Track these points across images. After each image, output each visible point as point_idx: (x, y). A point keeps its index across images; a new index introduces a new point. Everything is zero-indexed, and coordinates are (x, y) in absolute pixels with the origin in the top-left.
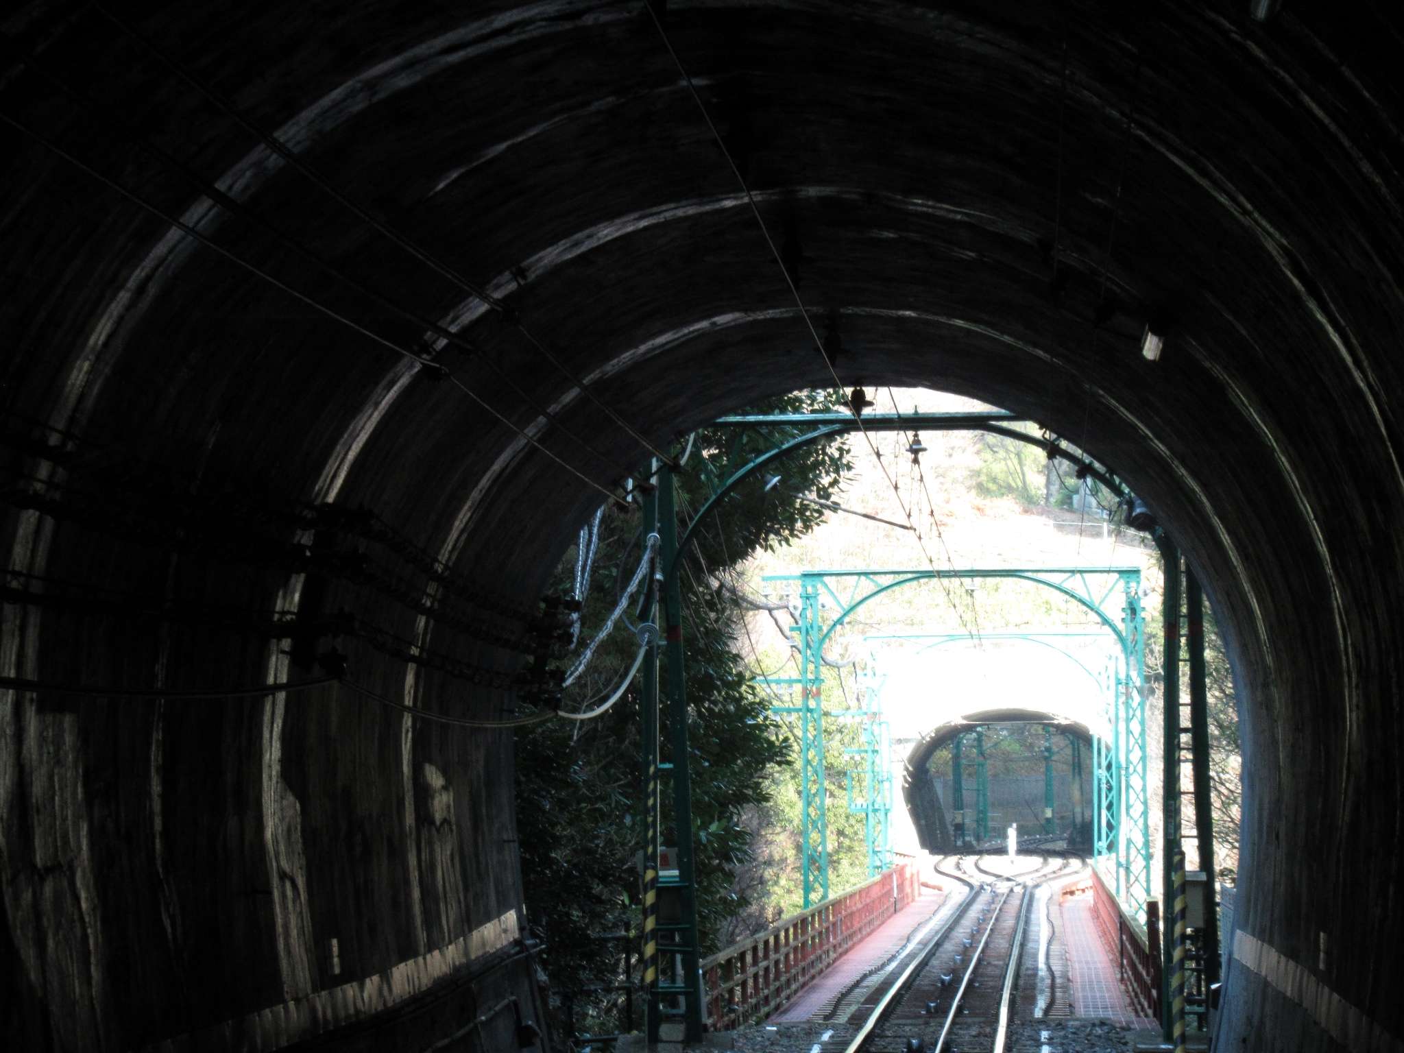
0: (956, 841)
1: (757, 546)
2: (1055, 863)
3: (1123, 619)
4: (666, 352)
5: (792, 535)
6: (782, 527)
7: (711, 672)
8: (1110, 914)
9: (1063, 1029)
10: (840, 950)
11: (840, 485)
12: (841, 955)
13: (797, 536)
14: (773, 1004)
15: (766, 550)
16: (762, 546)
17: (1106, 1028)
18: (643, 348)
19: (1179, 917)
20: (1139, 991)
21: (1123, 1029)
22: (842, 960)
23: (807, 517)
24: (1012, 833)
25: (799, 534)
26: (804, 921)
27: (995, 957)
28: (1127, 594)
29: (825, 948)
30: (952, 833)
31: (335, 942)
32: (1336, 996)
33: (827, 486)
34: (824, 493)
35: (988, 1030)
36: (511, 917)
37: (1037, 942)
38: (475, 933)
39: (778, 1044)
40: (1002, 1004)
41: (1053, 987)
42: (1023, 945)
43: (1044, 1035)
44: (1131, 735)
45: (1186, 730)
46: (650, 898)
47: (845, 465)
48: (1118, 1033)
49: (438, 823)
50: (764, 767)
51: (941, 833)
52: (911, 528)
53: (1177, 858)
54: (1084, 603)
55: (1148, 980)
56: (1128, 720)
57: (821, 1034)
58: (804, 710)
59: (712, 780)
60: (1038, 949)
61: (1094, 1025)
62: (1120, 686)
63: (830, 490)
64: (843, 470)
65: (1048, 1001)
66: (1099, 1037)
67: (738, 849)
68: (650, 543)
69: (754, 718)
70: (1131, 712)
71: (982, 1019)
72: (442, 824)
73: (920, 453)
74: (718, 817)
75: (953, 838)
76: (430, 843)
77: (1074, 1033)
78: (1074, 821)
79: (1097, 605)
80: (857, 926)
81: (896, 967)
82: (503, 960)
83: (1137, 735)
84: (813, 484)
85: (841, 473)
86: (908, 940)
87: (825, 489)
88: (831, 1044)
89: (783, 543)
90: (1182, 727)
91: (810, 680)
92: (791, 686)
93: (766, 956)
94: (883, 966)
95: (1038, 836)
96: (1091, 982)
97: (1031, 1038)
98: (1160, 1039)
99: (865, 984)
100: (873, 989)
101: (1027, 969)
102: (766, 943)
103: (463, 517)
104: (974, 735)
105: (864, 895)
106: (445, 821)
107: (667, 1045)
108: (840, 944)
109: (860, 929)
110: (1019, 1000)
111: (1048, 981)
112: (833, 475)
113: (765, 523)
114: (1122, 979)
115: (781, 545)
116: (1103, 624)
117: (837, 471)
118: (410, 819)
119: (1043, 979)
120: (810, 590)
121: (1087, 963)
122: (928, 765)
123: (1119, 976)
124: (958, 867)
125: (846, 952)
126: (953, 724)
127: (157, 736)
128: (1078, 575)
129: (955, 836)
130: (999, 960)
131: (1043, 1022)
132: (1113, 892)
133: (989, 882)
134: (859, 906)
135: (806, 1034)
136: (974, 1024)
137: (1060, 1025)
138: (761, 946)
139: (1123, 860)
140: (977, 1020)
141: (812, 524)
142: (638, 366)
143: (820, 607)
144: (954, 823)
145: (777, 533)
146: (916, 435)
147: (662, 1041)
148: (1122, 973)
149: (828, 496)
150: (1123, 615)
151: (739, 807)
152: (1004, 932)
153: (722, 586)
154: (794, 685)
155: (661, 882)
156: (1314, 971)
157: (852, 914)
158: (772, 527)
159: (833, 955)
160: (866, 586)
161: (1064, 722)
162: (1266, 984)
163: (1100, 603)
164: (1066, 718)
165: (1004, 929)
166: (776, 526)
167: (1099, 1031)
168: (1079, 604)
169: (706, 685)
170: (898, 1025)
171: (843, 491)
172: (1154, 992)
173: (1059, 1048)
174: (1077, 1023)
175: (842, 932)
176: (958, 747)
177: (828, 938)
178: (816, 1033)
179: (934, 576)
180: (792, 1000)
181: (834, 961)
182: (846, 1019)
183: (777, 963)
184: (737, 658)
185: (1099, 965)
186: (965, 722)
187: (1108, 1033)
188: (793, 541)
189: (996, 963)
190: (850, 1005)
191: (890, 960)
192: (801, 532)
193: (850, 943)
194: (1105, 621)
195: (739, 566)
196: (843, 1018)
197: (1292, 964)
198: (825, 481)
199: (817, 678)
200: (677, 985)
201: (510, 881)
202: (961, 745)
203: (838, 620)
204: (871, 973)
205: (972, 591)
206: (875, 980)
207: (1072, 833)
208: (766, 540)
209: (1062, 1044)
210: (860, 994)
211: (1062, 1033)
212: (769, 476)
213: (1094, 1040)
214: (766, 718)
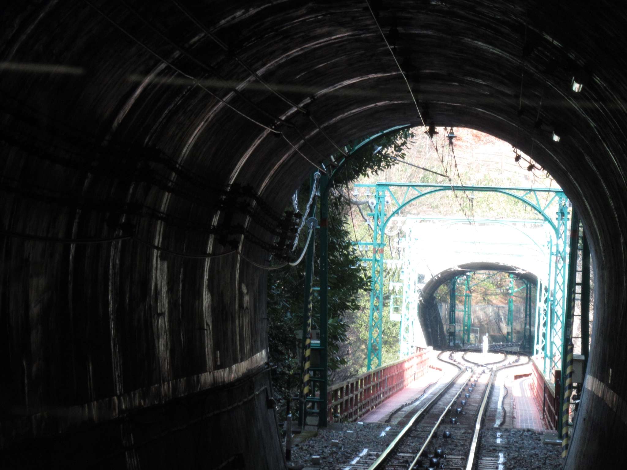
0: (450, 343)
1: (360, 174)
2: (512, 358)
3: (557, 219)
4: (355, 114)
5: (379, 168)
6: (374, 165)
7: (335, 241)
8: (540, 385)
9: (508, 432)
10: (386, 396)
11: (407, 145)
12: (387, 398)
13: (382, 170)
14: (354, 417)
15: (365, 176)
16: (363, 174)
17: (530, 433)
18: (346, 114)
19: (569, 376)
20: (550, 420)
21: (539, 434)
22: (388, 400)
23: (388, 160)
24: (486, 339)
25: (383, 169)
26: (369, 376)
27: (473, 402)
28: (560, 204)
29: (379, 392)
30: (447, 337)
31: (218, 352)
32: (612, 391)
33: (400, 145)
34: (398, 148)
35: (470, 431)
36: (264, 352)
37: (498, 397)
38: (254, 356)
39: (364, 431)
40: (477, 423)
41: (505, 416)
42: (489, 398)
43: (499, 434)
44: (557, 284)
45: (578, 284)
46: (308, 353)
47: (410, 134)
48: (536, 435)
49: (245, 308)
50: (357, 292)
51: (441, 337)
52: (446, 176)
53: (569, 347)
54: (535, 209)
55: (554, 411)
56: (556, 275)
57: (385, 428)
58: (374, 260)
59: (332, 296)
60: (498, 401)
61: (524, 431)
62: (552, 256)
63: (402, 147)
64: (409, 137)
65: (501, 422)
66: (527, 436)
67: (342, 334)
68: (316, 177)
69: (354, 265)
70: (558, 271)
71: (467, 426)
72: (246, 309)
73: (454, 139)
74: (332, 316)
75: (448, 341)
76: (242, 317)
77: (514, 434)
78: (525, 335)
79: (542, 209)
80: (395, 384)
81: (420, 403)
82: (263, 370)
83: (560, 283)
84: (393, 143)
85: (408, 139)
86: (425, 392)
87: (399, 147)
88: (391, 432)
89: (374, 173)
90: (577, 282)
91: (378, 244)
92: (366, 247)
93: (352, 392)
94: (412, 402)
95: (501, 343)
96: (526, 419)
97: (492, 435)
98: (557, 438)
99: (404, 409)
100: (407, 413)
101: (491, 408)
102: (352, 384)
103: (266, 181)
104: (465, 277)
105: (399, 367)
106: (247, 308)
107: (310, 427)
108: (386, 392)
109: (396, 386)
110: (486, 421)
111: (502, 414)
112: (404, 139)
113: (365, 161)
114: (544, 418)
115: (373, 174)
116: (545, 221)
117: (406, 137)
118: (237, 306)
119: (499, 413)
120: (381, 194)
121: (525, 410)
122: (435, 295)
123: (542, 417)
124: (451, 357)
125: (389, 397)
126: (452, 270)
127: (182, 269)
128: (532, 193)
129: (449, 339)
130: (476, 404)
131: (498, 429)
132: (542, 372)
133: (471, 367)
134: (397, 373)
135: (377, 427)
136: (463, 428)
137: (507, 430)
138: (350, 385)
139: (549, 354)
140: (464, 426)
141: (391, 164)
142: (342, 120)
143: (385, 203)
144: (449, 331)
145: (372, 168)
146: (452, 129)
147: (307, 425)
148: (544, 415)
149: (400, 150)
150: (557, 216)
151: (343, 312)
152: (479, 392)
153: (341, 195)
154: (369, 246)
155: (312, 346)
156: (607, 385)
157: (392, 377)
158: (369, 164)
159: (382, 398)
160: (414, 193)
161: (522, 272)
162: (594, 394)
163: (545, 208)
164: (523, 270)
165: (479, 390)
166: (371, 164)
167: (526, 433)
168: (533, 209)
169: (333, 248)
170: (424, 427)
171: (408, 148)
172: (556, 417)
173: (505, 440)
174: (516, 430)
175: (387, 386)
176: (454, 284)
177: (380, 388)
178: (382, 428)
179: (451, 189)
180: (363, 418)
181: (383, 401)
182: (396, 423)
183: (356, 396)
184: (347, 233)
185: (531, 412)
186: (460, 269)
187: (531, 435)
188: (379, 172)
189: (474, 405)
190: (397, 418)
191: (417, 400)
192: (384, 168)
193: (391, 393)
194: (546, 219)
195: (350, 184)
196: (395, 422)
197: (602, 383)
198: (399, 142)
199: (381, 243)
200: (316, 398)
201: (264, 337)
202: (456, 283)
203: (396, 211)
204: (406, 405)
205: (472, 198)
206: (408, 409)
207: (523, 342)
208: (365, 171)
209: (507, 438)
210: (401, 414)
211: (508, 434)
212: (376, 146)
213: (524, 437)
214: (360, 265)
